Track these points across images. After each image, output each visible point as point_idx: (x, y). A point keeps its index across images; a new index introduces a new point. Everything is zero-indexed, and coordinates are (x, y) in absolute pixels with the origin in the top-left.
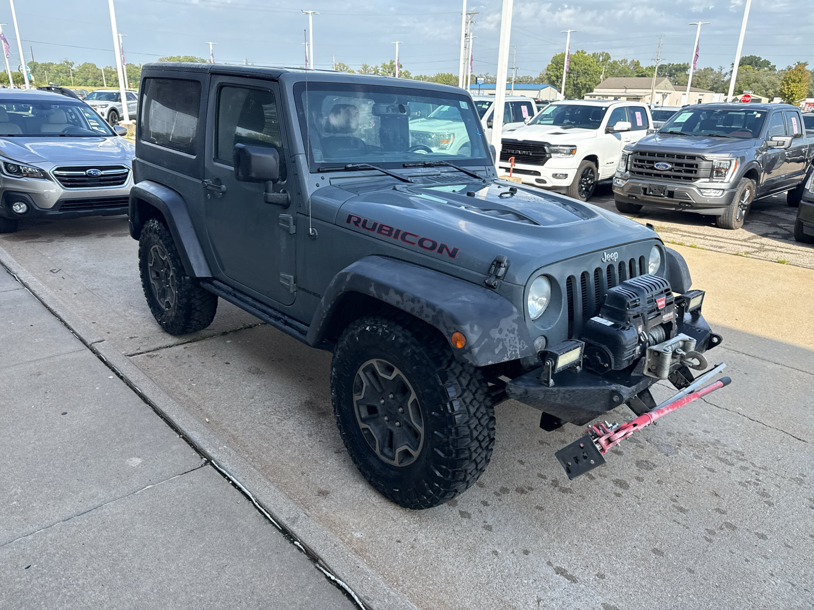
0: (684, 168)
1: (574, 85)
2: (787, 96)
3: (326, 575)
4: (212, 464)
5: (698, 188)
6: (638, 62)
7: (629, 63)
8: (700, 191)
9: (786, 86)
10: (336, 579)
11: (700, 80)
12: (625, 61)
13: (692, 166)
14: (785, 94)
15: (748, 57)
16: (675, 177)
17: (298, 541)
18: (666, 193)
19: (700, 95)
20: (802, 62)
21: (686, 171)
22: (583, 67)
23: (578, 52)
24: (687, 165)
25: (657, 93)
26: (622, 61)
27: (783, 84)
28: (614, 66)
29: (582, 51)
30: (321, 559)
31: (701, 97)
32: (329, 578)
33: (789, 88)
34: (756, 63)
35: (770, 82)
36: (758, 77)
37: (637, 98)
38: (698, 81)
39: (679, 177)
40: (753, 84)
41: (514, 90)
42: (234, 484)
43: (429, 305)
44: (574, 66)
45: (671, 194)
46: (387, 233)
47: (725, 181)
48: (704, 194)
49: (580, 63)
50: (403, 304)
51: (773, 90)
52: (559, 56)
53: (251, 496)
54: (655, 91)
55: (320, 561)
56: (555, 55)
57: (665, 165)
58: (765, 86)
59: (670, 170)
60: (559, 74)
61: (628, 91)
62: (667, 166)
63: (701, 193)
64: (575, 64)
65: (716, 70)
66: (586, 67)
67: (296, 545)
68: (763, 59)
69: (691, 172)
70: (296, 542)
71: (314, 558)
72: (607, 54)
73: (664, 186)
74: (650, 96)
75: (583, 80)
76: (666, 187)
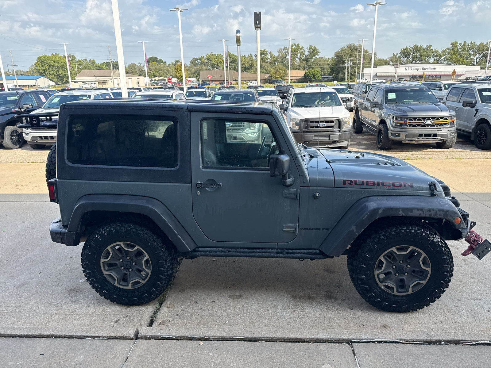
1: (58, 75)
2: (179, 77)
3: (469, 345)
4: (354, 342)
5: (246, 133)
6: (94, 60)
7: (88, 61)
8: (247, 135)
9: (177, 73)
10: (476, 343)
11: (132, 70)
12: (86, 60)
14: (178, 77)
15: (152, 58)
17: (443, 342)
18: (233, 138)
19: (137, 79)
20: (177, 60)
22: (60, 64)
23: (53, 54)
25: (115, 78)
26: (84, 60)
27: (176, 72)
28: (79, 62)
29: (56, 54)
30: (460, 340)
31: (138, 80)
32: (473, 345)
33: (179, 74)
34: (156, 60)
35: (167, 71)
36: (161, 68)
37: (105, 82)
38: (131, 71)
39: (236, 129)
40: (160, 72)
41: (18, 80)
42: (379, 342)
43: (439, 210)
44: (54, 64)
45: (235, 138)
46: (372, 184)
47: (256, 128)
48: (249, 136)
49: (58, 62)
50: (423, 214)
51: (170, 74)
52: (41, 57)
53: (397, 341)
54: (114, 77)
55: (460, 342)
56: (38, 56)
57: (229, 124)
58: (165, 73)
59: (232, 126)
60: (45, 69)
61: (97, 78)
62: (230, 125)
63: (248, 135)
64: (54, 62)
65: (138, 64)
66: (62, 64)
67: (443, 344)
68: (159, 59)
70: (442, 343)
71: (456, 343)
72: (73, 56)
73: (231, 135)
74: (112, 80)
75: (63, 72)
76: (232, 135)
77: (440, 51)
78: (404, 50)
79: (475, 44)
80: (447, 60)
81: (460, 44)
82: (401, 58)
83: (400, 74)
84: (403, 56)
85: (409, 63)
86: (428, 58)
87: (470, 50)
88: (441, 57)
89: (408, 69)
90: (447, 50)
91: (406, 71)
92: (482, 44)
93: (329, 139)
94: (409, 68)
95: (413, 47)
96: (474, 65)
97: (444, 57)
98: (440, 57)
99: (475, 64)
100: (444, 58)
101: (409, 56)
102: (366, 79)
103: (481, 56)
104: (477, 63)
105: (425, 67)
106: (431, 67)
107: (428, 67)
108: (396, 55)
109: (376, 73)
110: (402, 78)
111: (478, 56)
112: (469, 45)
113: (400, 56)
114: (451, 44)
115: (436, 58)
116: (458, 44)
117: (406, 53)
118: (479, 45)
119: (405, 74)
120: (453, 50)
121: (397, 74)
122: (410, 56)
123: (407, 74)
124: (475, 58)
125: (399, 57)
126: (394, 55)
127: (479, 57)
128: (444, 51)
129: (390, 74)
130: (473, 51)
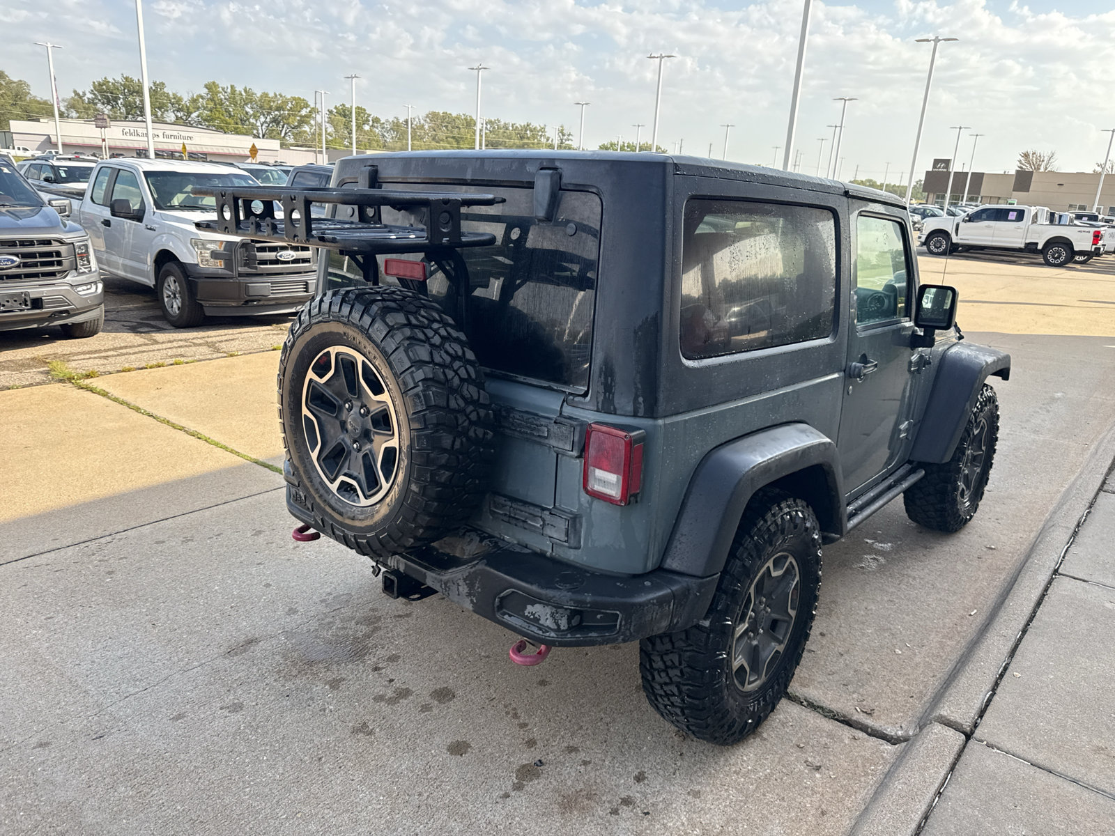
0: (38, 260)
13: (49, 254)
16: (28, 276)
18: (30, 304)
21: (44, 264)
24: (43, 255)
45: (37, 303)
57: (8, 260)
59: (18, 266)
62: (13, 261)
63: (77, 293)
69: (51, 264)
76: (27, 294)
77: (186, 99)
78: (100, 85)
79: (253, 94)
80: (205, 120)
81: (223, 89)
82: (96, 104)
83: (113, 144)
84: (100, 100)
85: (119, 119)
86: (163, 113)
87: (246, 104)
88: (191, 113)
89: (131, 134)
90: (201, 100)
91: (125, 137)
92: (265, 95)
93: (307, 291)
94: (132, 131)
95: (120, 81)
96: (259, 137)
97: (197, 113)
98: (189, 114)
99: (261, 136)
100: (198, 117)
101: (116, 99)
102: (25, 149)
103: (268, 120)
104: (263, 136)
105: (168, 133)
106: (183, 134)
107: (175, 133)
108: (81, 94)
109: (49, 135)
110: (122, 153)
111: (262, 119)
112: (241, 94)
113: (93, 100)
114: (206, 86)
115: (179, 114)
116: (220, 90)
117: (106, 93)
118: (261, 96)
119: (124, 144)
120: (212, 100)
121: (107, 143)
122: (119, 102)
123: (131, 145)
124: (258, 124)
125: (92, 102)
126: (76, 93)
127: (265, 122)
128: (194, 101)
129: (87, 142)
130: (252, 108)
